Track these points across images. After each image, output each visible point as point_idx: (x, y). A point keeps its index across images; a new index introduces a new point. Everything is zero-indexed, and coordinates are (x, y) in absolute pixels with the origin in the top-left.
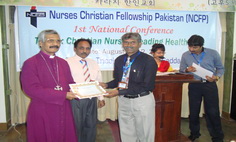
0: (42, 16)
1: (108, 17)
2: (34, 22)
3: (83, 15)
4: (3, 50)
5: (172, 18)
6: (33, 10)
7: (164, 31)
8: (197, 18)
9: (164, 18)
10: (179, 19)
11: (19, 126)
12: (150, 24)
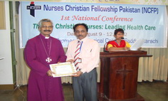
0: (38, 9)
1: (85, 9)
2: (32, 13)
3: (68, 8)
4: (11, 33)
5: (131, 10)
6: (32, 4)
7: (126, 19)
8: (150, 10)
9: (125, 10)
10: (137, 11)
11: (22, 87)
12: (116, 15)
